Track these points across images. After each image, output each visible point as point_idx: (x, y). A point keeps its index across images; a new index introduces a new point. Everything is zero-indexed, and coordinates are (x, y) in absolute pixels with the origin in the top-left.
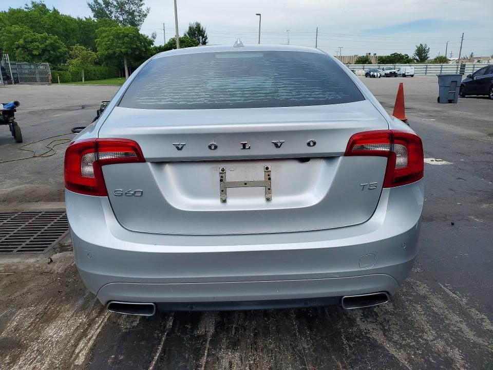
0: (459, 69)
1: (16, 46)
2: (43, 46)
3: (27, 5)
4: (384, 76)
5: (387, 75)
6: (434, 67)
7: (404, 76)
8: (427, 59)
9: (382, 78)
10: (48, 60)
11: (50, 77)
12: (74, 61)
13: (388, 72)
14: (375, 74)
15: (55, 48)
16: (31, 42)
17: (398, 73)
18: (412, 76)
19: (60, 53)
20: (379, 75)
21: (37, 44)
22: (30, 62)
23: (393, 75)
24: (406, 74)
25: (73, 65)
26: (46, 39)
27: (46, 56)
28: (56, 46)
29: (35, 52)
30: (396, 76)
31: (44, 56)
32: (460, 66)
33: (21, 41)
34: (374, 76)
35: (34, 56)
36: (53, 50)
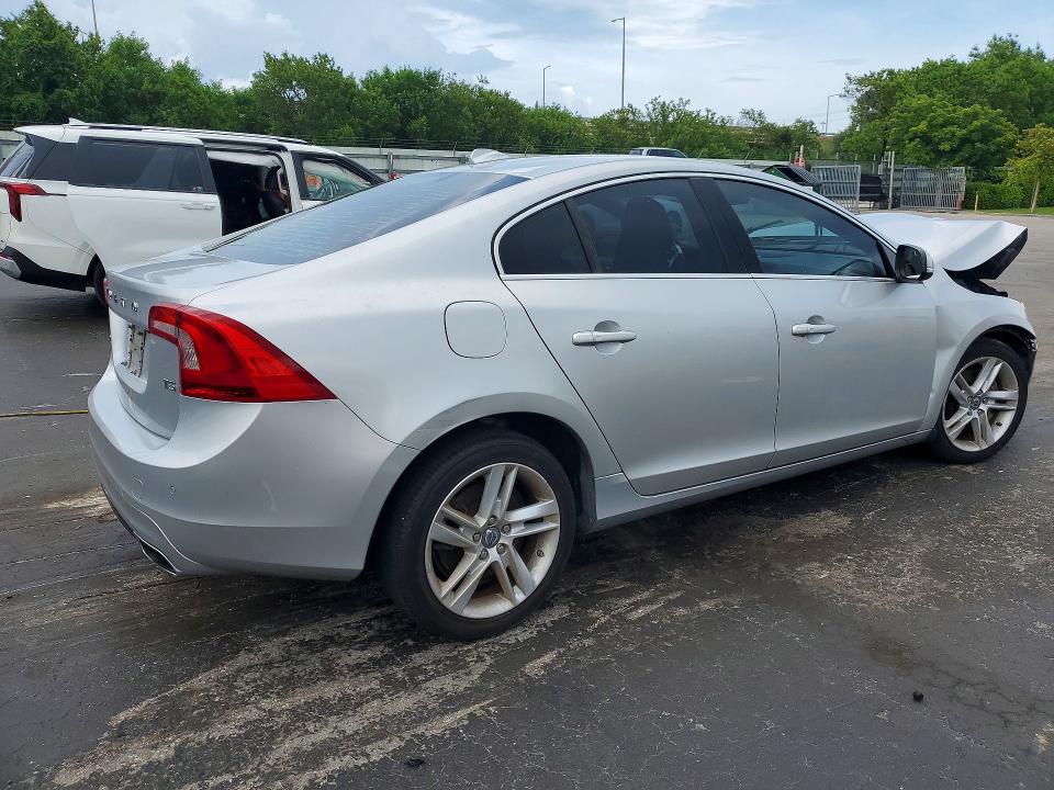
1: (910, 135)
2: (964, 132)
3: (976, 49)
10: (965, 162)
11: (961, 197)
12: (1021, 163)
15: (987, 134)
16: (943, 126)
19: (999, 145)
21: (954, 128)
22: (930, 165)
25: (1015, 170)
26: (975, 116)
27: (965, 153)
28: (992, 131)
29: (945, 146)
31: (961, 153)
33: (923, 126)
35: (940, 154)
36: (985, 140)
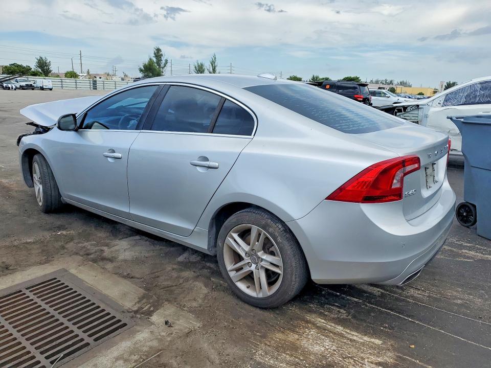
0: (92, 84)
4: (19, 89)
5: (22, 88)
6: (68, 81)
7: (42, 89)
8: (50, 72)
9: (18, 91)
13: (24, 84)
14: (10, 86)
17: (35, 85)
18: (51, 89)
20: (14, 87)
23: (30, 87)
24: (44, 87)
30: (33, 89)
32: (92, 82)
34: (9, 88)
